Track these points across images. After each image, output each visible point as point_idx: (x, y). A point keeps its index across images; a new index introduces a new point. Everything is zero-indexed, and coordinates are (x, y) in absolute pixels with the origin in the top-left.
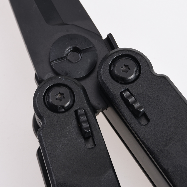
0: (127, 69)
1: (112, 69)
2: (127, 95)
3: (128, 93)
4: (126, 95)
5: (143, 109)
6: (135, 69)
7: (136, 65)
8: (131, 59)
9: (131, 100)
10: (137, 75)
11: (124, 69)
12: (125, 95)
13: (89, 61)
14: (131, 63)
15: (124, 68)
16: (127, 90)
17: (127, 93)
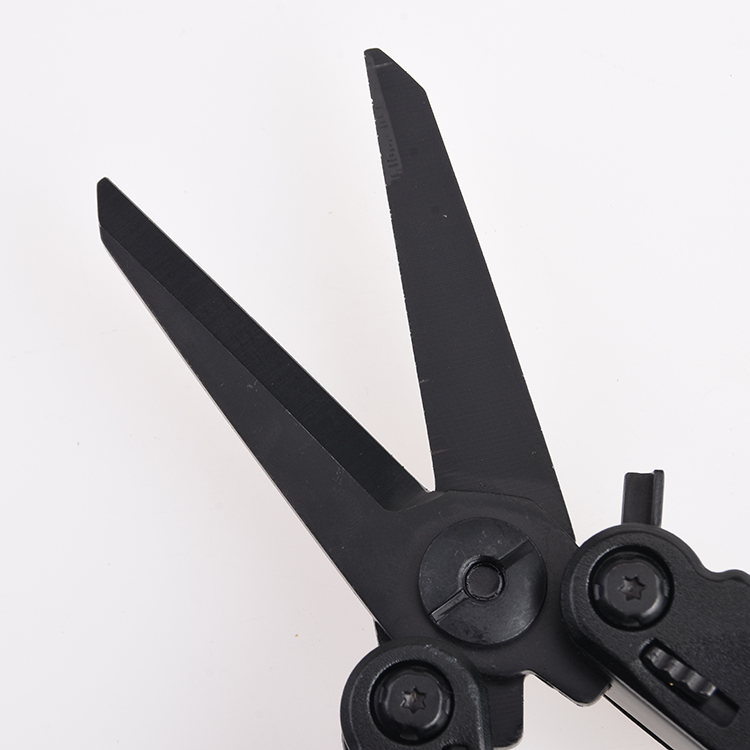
0: (639, 588)
1: (597, 597)
2: (660, 659)
3: (659, 652)
4: (656, 661)
5: (714, 688)
6: (658, 582)
7: (656, 571)
8: (638, 557)
9: (675, 669)
10: (666, 594)
11: (629, 588)
12: (653, 660)
13: (527, 584)
14: (642, 568)
15: (627, 586)
16: (656, 643)
17: (657, 654)
